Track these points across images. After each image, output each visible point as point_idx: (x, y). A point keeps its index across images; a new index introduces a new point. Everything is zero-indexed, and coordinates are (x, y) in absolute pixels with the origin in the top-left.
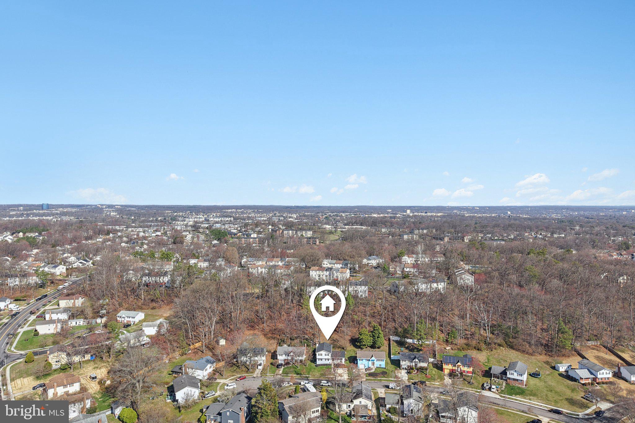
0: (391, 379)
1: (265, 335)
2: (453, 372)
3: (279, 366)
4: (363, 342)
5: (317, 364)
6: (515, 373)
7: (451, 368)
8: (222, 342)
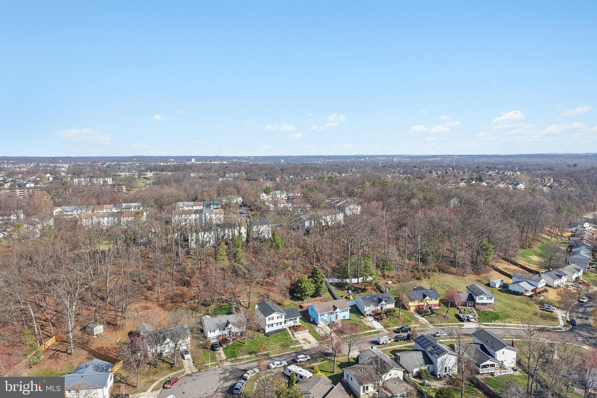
0: (367, 332)
1: (162, 306)
2: (419, 308)
3: (213, 348)
4: (306, 291)
5: (266, 332)
6: (484, 297)
7: (418, 304)
8: (99, 329)
